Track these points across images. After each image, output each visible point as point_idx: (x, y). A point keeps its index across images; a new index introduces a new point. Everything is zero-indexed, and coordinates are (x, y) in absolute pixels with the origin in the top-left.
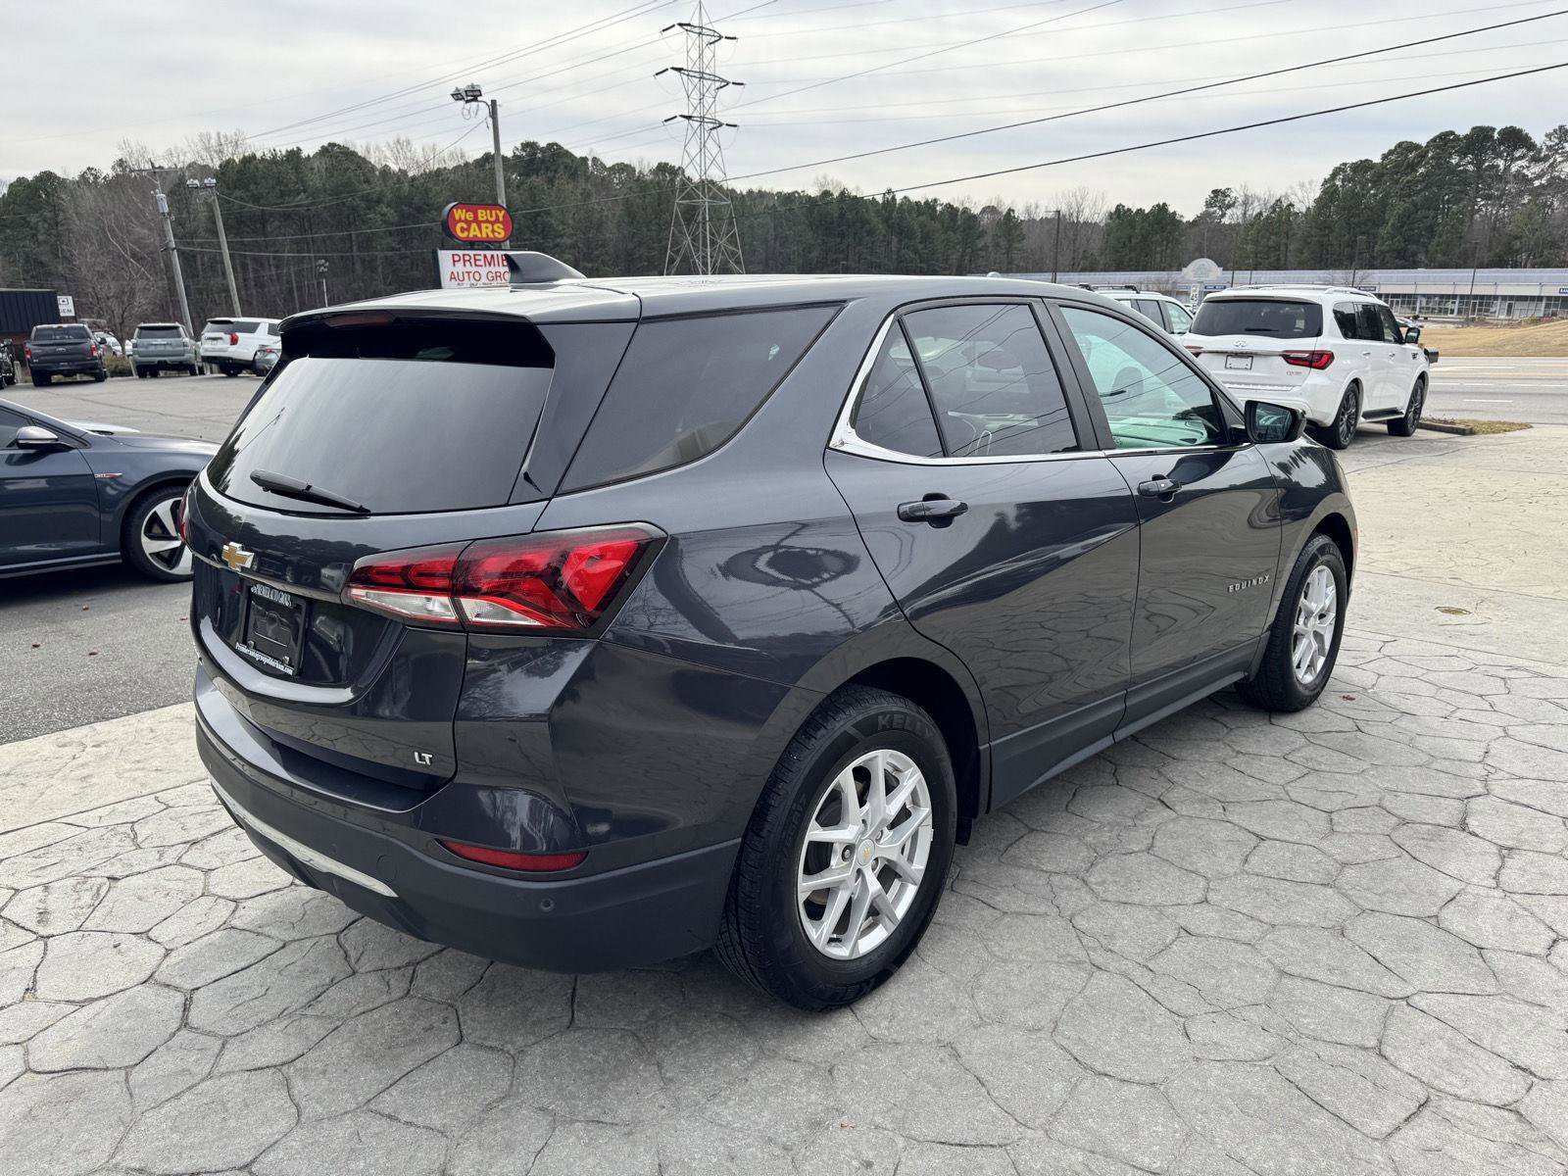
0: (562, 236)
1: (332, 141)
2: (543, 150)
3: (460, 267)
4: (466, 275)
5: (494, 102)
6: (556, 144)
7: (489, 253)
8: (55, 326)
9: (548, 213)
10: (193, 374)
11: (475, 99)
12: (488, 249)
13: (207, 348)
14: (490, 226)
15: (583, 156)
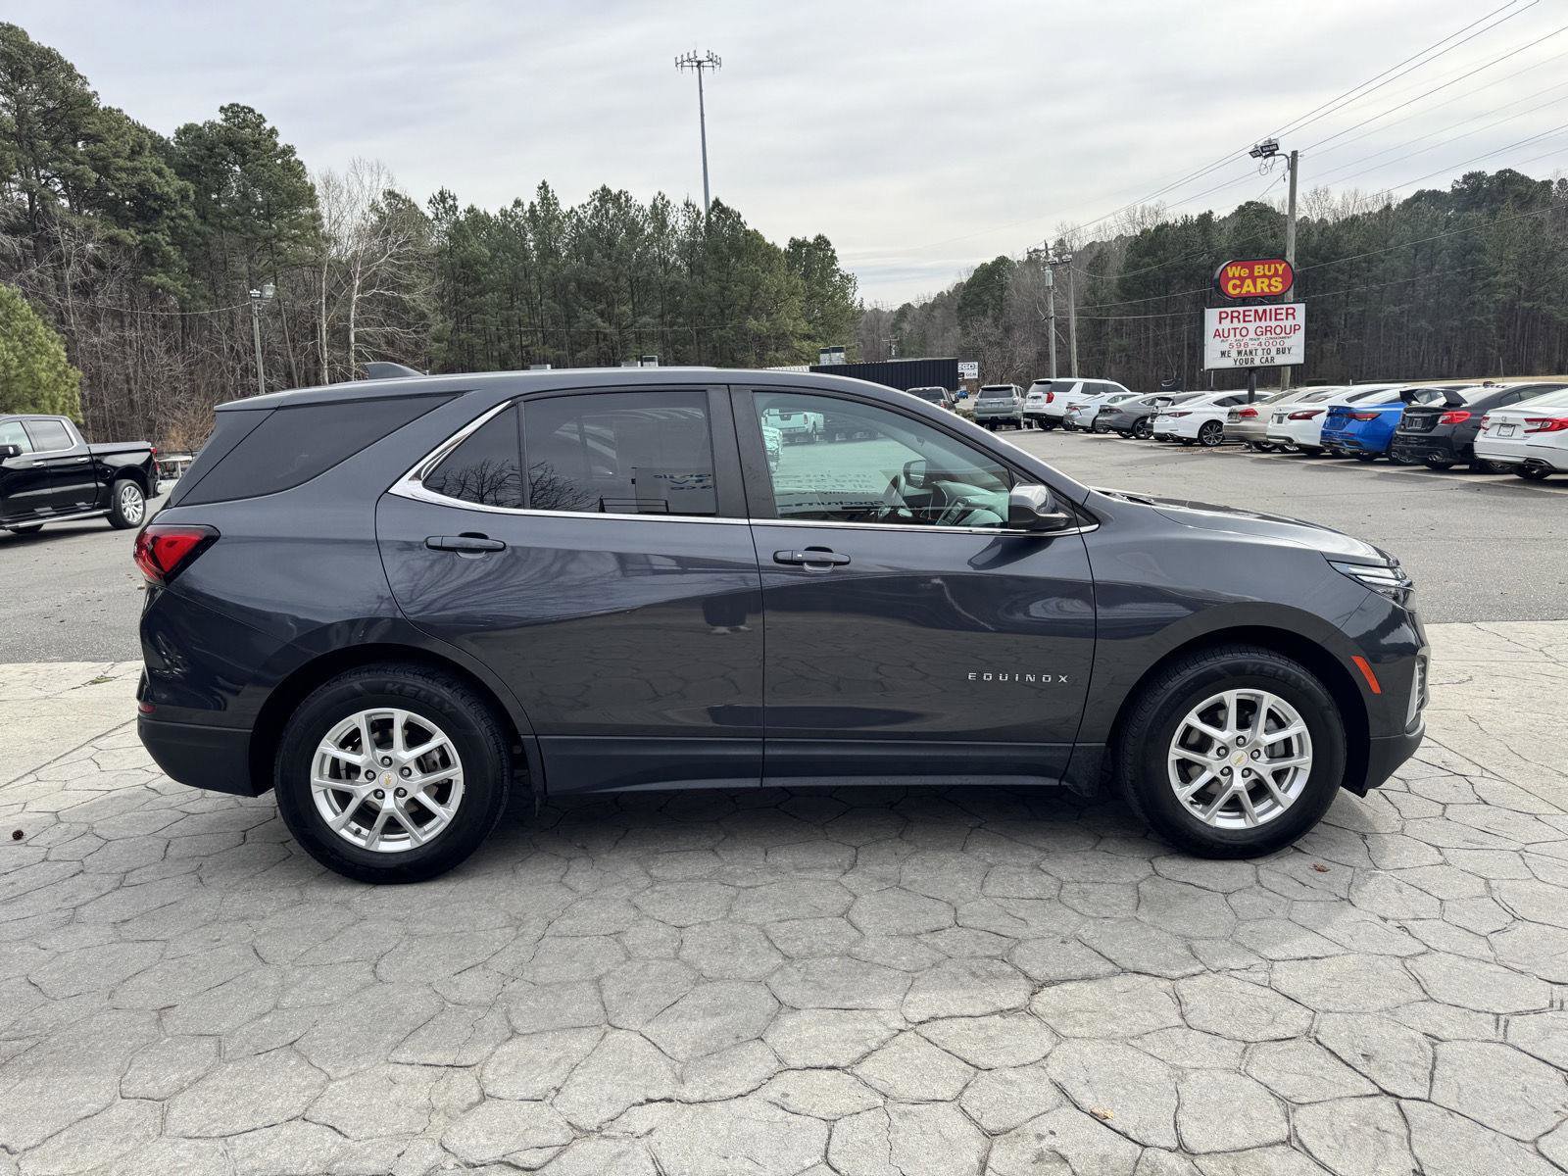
0: (1496, 274)
1: (1250, 200)
2: (1491, 180)
3: (1226, 324)
4: (1232, 332)
5: (1295, 154)
6: (1510, 171)
7: (1260, 309)
8: (921, 389)
9: (1481, 250)
10: (1019, 427)
11: (1272, 154)
12: (1261, 303)
13: (1030, 406)
14: (1266, 281)
15: (1546, 179)
